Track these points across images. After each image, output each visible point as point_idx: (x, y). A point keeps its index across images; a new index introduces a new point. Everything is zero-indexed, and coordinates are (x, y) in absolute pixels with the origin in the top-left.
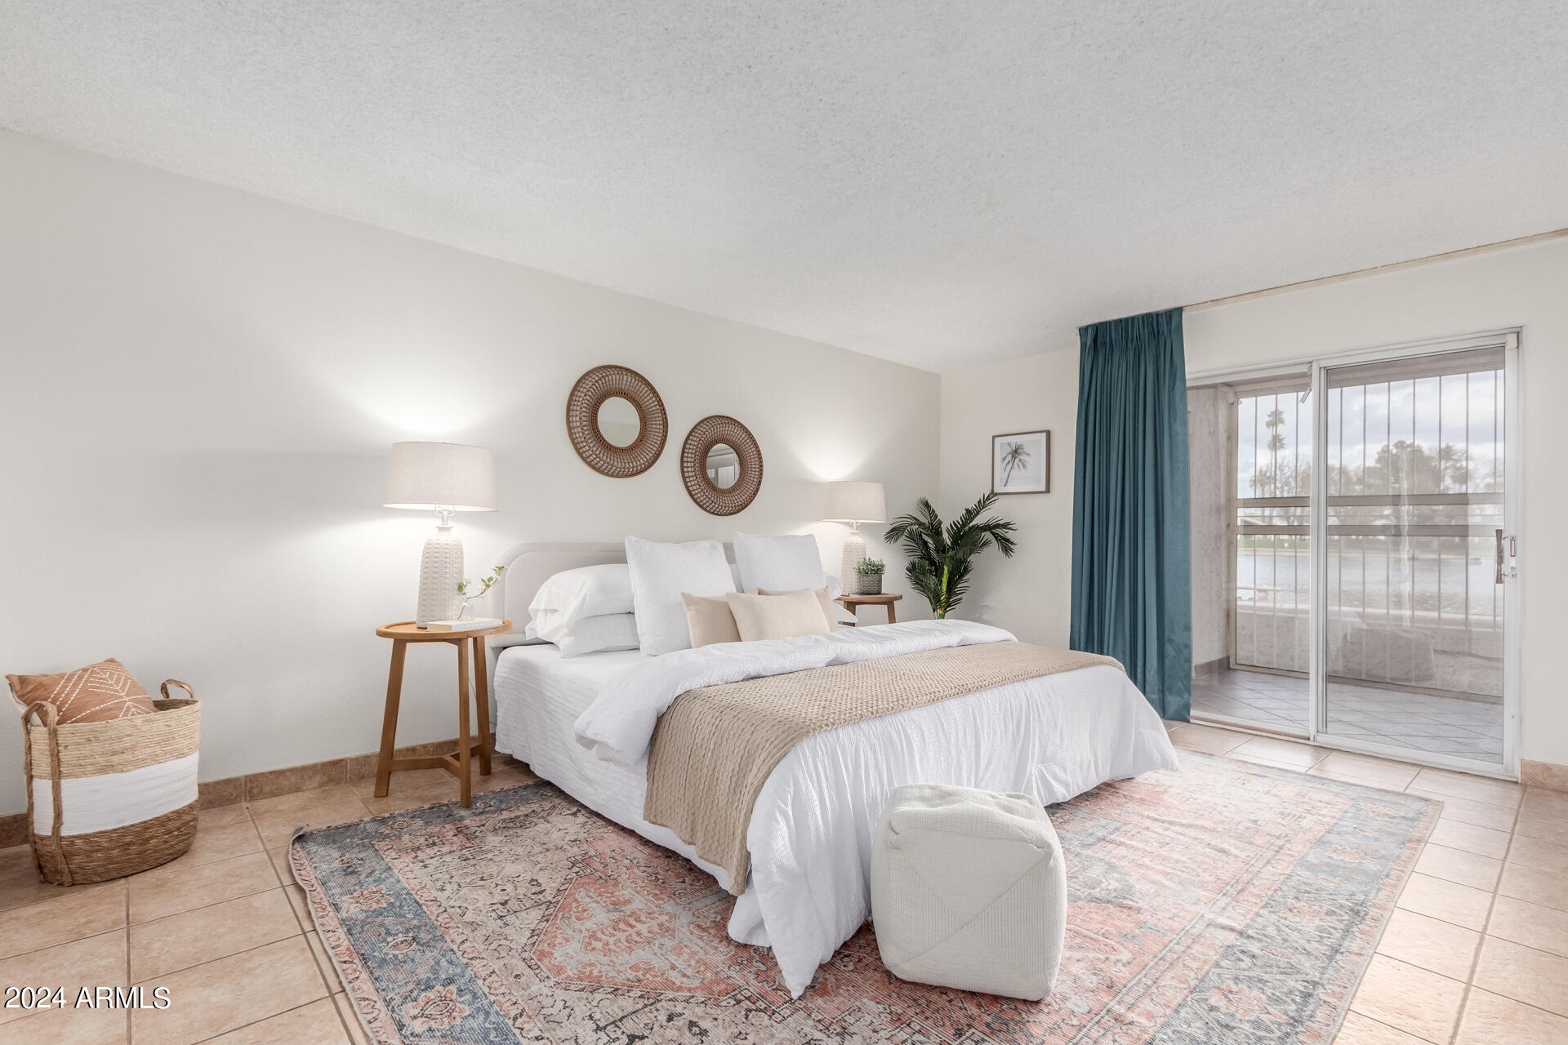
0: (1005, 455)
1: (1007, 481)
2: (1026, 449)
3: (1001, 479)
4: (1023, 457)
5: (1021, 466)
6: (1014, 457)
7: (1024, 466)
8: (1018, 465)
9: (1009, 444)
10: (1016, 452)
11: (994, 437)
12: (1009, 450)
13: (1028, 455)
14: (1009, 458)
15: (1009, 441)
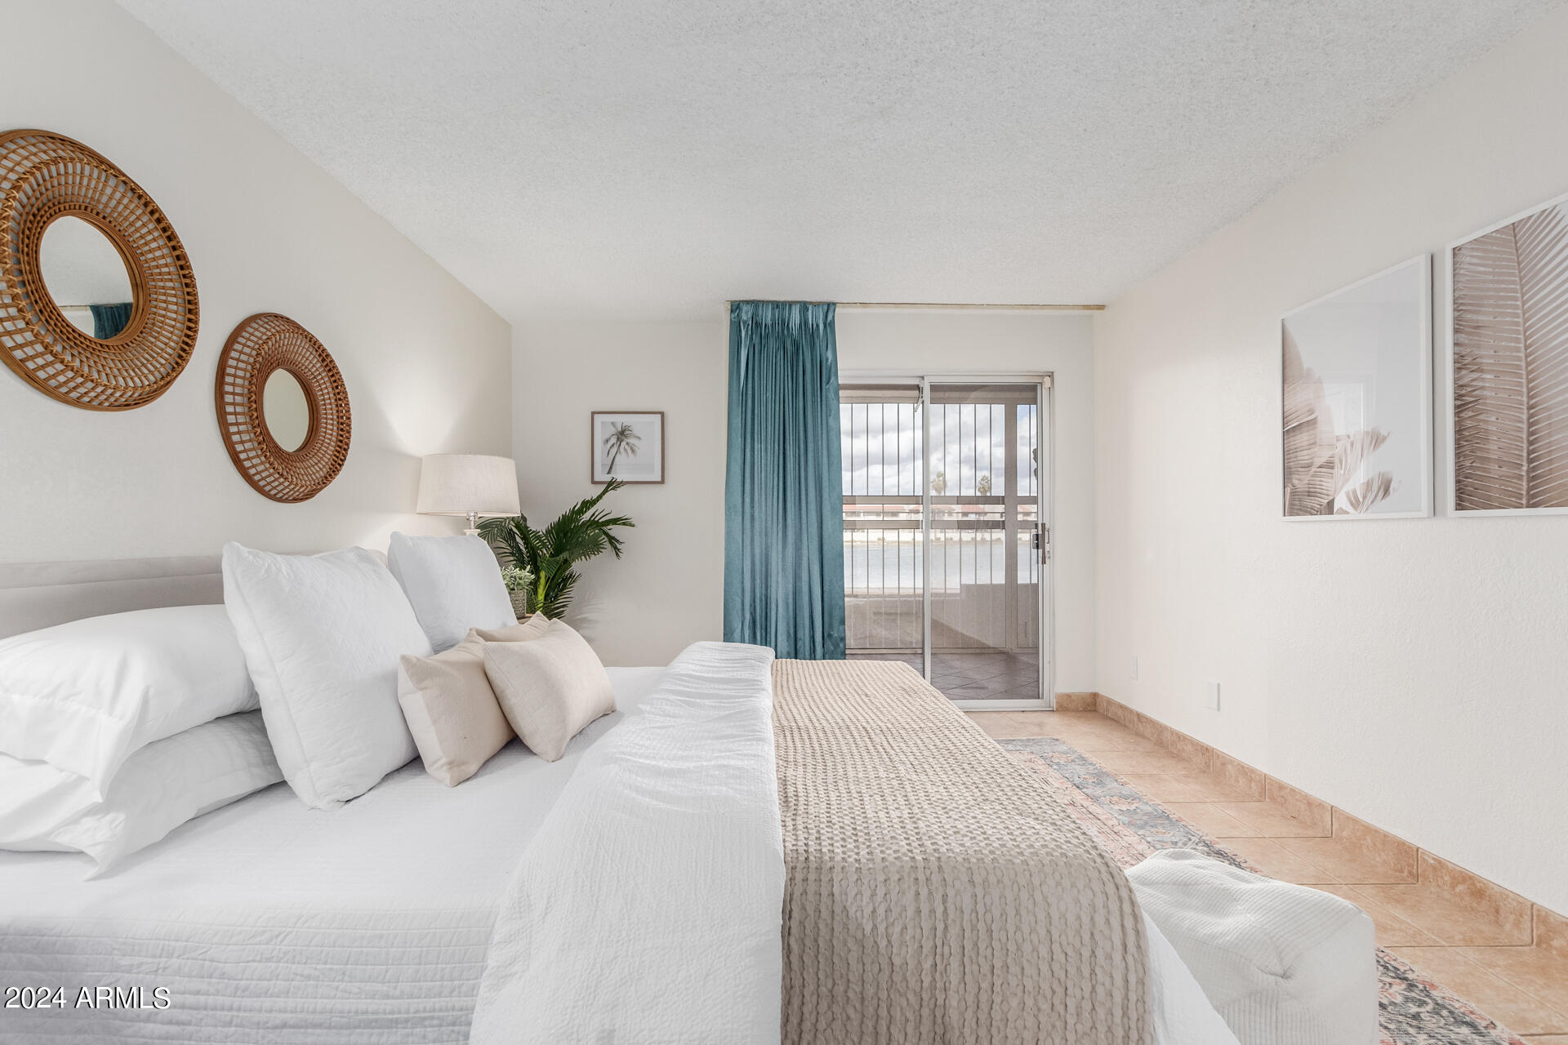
0: (607, 436)
1: (611, 468)
2: (636, 431)
3: (603, 465)
4: (632, 441)
5: (630, 452)
6: (620, 440)
7: (633, 451)
8: (625, 449)
9: (613, 424)
10: (622, 434)
11: (593, 413)
12: (613, 430)
13: (639, 438)
14: (613, 440)
15: (612, 420)
